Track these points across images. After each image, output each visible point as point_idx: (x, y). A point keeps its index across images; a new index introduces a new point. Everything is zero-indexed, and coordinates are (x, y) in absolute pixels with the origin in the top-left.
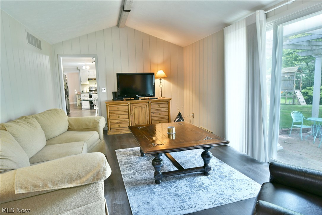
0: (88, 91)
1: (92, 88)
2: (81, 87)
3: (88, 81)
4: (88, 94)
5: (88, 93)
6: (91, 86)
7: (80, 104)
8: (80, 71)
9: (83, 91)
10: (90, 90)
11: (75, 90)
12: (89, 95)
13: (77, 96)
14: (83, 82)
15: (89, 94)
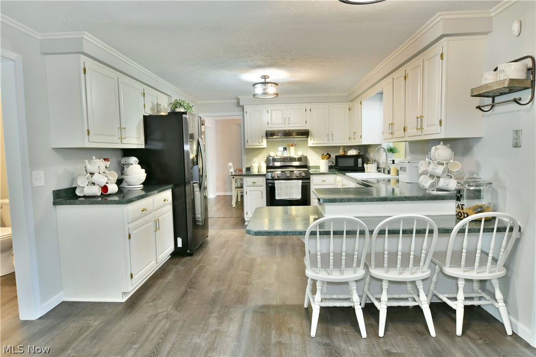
0: (264, 171)
1: (274, 160)
2: (244, 157)
3: (265, 141)
4: (264, 179)
5: (265, 175)
6: (272, 154)
7: (239, 200)
8: (243, 111)
9: (248, 169)
10: (268, 167)
11: (230, 164)
12: (267, 184)
13: (233, 181)
14: (250, 143)
15: (267, 179)
